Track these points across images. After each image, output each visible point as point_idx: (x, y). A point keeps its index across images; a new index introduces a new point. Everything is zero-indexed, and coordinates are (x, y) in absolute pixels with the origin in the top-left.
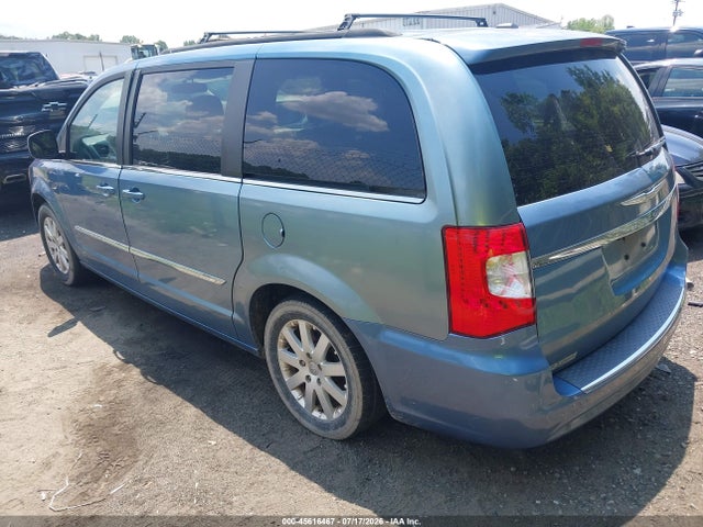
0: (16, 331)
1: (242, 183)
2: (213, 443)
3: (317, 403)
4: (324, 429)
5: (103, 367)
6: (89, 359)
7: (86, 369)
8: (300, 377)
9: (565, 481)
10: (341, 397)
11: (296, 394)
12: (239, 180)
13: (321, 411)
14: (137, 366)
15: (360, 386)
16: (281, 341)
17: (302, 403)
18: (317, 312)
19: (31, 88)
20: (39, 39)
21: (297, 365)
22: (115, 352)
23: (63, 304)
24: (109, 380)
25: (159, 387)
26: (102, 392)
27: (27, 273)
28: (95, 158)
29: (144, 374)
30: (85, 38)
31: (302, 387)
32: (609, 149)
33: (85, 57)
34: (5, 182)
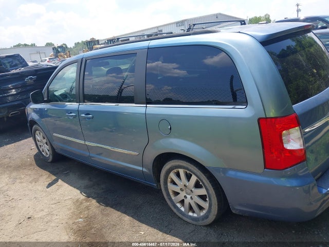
0: (30, 187)
1: (146, 107)
2: (143, 233)
3: (191, 208)
4: (196, 221)
5: (77, 201)
6: (70, 197)
7: (70, 202)
8: (181, 197)
9: (321, 235)
10: (205, 205)
11: (179, 205)
12: (145, 105)
13: (194, 212)
14: (94, 199)
15: (216, 198)
16: (169, 180)
17: (183, 209)
18: (189, 164)
19: (18, 71)
20: (7, 48)
21: (179, 191)
22: (81, 193)
23: (49, 171)
24: (83, 207)
25: (107, 208)
26: (81, 213)
27: (27, 158)
28: (61, 101)
29: (98, 202)
30: (28, 45)
31: (182, 202)
32: (315, 71)
33: (30, 54)
34: (10, 116)
